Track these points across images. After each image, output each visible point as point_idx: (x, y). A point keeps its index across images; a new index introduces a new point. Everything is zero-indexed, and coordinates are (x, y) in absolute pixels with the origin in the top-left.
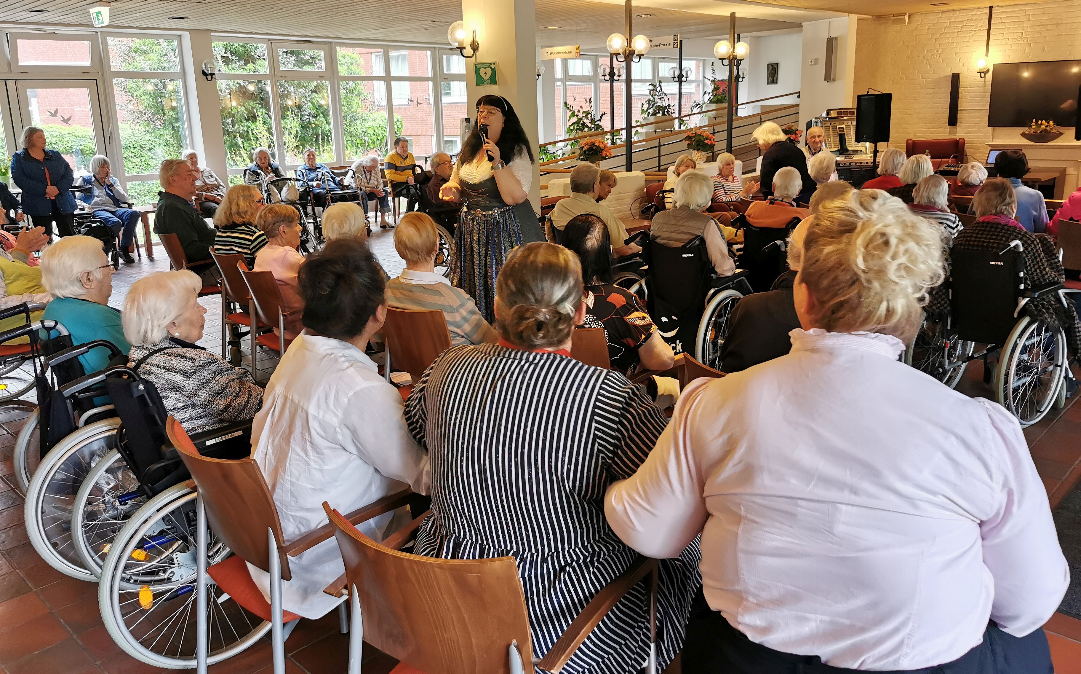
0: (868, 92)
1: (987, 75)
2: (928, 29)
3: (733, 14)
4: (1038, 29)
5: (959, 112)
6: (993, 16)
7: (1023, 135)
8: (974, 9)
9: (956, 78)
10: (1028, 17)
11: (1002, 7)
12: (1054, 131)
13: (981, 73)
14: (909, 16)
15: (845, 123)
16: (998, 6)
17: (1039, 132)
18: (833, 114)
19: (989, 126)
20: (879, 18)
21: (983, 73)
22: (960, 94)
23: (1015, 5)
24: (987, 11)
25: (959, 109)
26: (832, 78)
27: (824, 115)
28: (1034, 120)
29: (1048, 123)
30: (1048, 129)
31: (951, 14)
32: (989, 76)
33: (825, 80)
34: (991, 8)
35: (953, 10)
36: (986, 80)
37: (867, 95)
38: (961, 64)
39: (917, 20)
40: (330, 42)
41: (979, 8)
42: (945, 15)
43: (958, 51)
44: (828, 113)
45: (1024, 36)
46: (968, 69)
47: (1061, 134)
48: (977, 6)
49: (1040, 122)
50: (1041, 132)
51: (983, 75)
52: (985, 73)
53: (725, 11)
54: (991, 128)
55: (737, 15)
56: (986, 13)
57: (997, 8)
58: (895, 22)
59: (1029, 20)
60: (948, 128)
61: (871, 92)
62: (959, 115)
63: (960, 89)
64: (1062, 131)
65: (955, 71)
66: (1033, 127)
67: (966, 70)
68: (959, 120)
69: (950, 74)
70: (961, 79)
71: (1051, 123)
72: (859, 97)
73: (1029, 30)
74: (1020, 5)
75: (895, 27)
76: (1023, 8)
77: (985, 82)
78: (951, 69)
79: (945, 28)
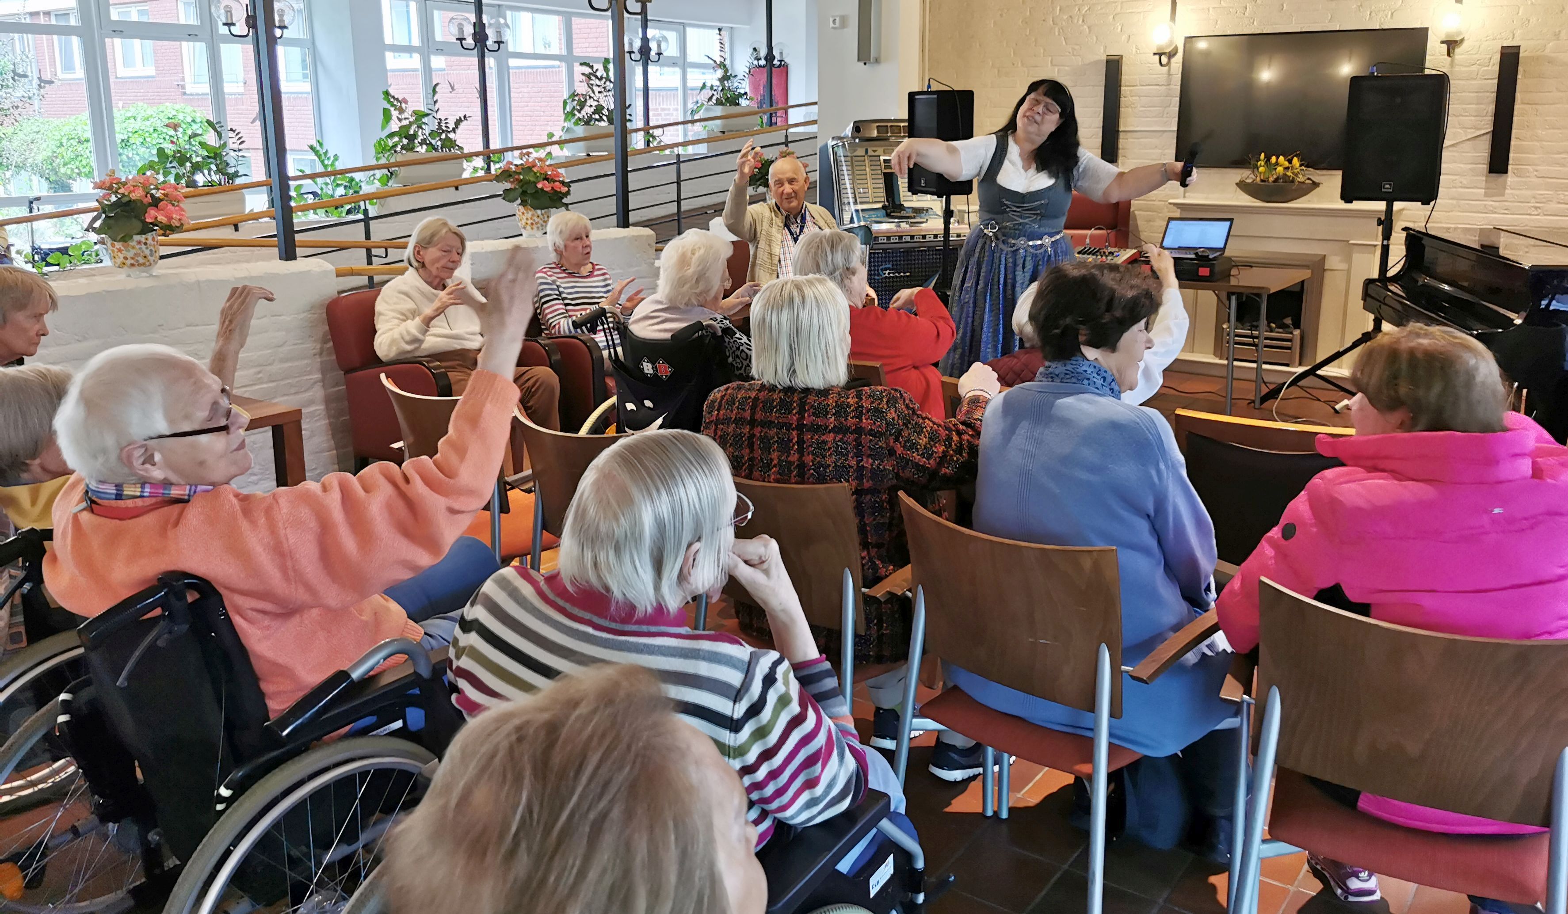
0: (929, 86)
1: (1173, 60)
5: (1121, 135)
7: (1243, 186)
9: (1113, 67)
12: (1301, 178)
13: (1160, 55)
18: (868, 131)
21: (1164, 55)
22: (1122, 99)
25: (1120, 129)
26: (869, 55)
27: (848, 131)
28: (1262, 156)
29: (1290, 161)
30: (1289, 174)
32: (1177, 62)
33: (859, 60)
36: (1172, 71)
37: (926, 92)
38: (1124, 37)
44: (859, 129)
46: (1137, 47)
49: (1273, 159)
50: (1276, 180)
51: (1164, 59)
52: (1171, 55)
62: (1122, 142)
63: (1123, 88)
64: (1316, 179)
65: (1114, 51)
66: (1261, 169)
67: (1134, 50)
68: (1121, 152)
69: (1104, 58)
70: (1125, 69)
71: (1296, 161)
72: (912, 97)
77: (1169, 74)
78: (1105, 48)
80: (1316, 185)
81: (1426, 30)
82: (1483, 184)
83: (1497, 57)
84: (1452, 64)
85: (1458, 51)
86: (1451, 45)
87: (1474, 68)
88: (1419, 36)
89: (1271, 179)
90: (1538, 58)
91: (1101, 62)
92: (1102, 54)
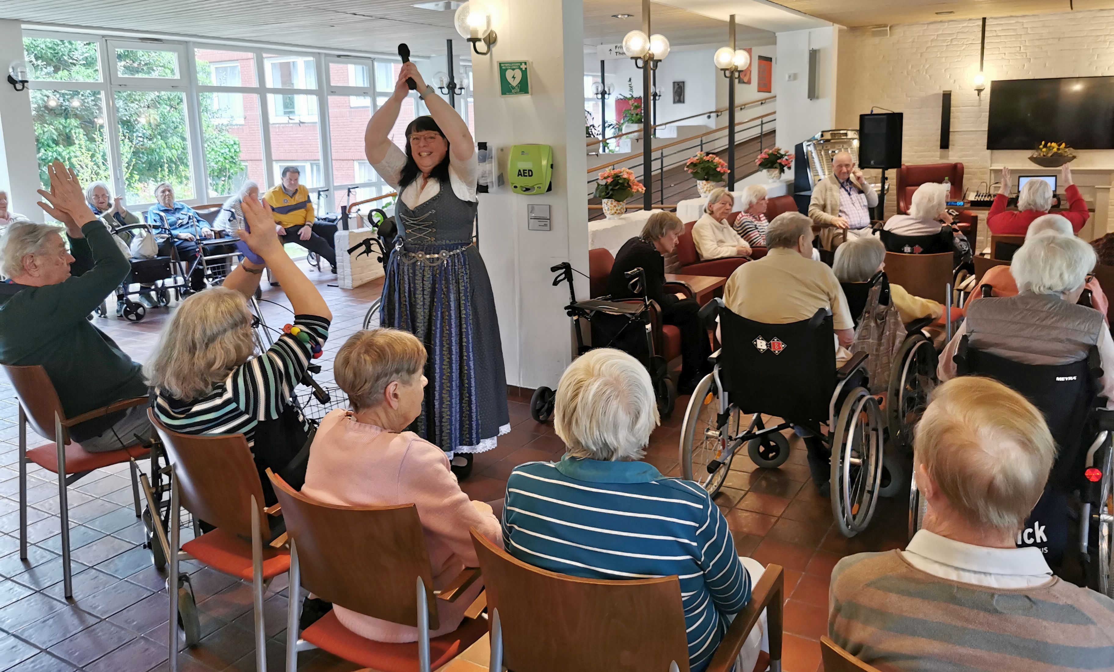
0: (872, 111)
1: (984, 93)
2: (913, 42)
3: (732, 18)
4: (1037, 43)
5: (951, 134)
6: (987, 28)
7: (1032, 159)
8: (964, 20)
9: (947, 97)
10: (1026, 30)
11: (996, 18)
12: (1066, 154)
13: (978, 90)
14: (890, 28)
16: (992, 18)
18: (828, 136)
19: (988, 149)
20: (854, 28)
21: (980, 90)
22: (952, 114)
23: (1011, 16)
24: (980, 23)
25: (951, 130)
26: (816, 94)
27: (817, 136)
28: (1043, 143)
29: (1059, 146)
30: (1060, 152)
31: (938, 26)
32: (987, 94)
33: (809, 97)
34: (984, 19)
35: (941, 22)
36: (982, 98)
37: (872, 114)
38: (952, 81)
39: (899, 32)
40: (186, 42)
41: (970, 20)
42: (932, 27)
43: (948, 67)
44: (822, 136)
45: (1022, 51)
46: (960, 86)
48: (969, 17)
49: (1049, 144)
51: (978, 93)
52: (982, 91)
53: (725, 15)
54: (989, 151)
55: (736, 19)
56: (978, 25)
57: (991, 20)
58: (875, 34)
59: (1027, 34)
60: (938, 152)
61: (877, 111)
62: (951, 137)
63: (952, 108)
64: (1074, 154)
65: (947, 89)
66: (1044, 150)
67: (958, 88)
68: (951, 143)
69: (942, 92)
70: (953, 97)
71: (1063, 145)
72: (862, 117)
73: (1027, 44)
74: (1017, 17)
75: (877, 40)
76: (1020, 20)
77: (980, 100)
78: (940, 87)
79: (932, 41)
80: (1074, 157)
89: (1050, 155)
91: (938, 94)
92: (939, 90)
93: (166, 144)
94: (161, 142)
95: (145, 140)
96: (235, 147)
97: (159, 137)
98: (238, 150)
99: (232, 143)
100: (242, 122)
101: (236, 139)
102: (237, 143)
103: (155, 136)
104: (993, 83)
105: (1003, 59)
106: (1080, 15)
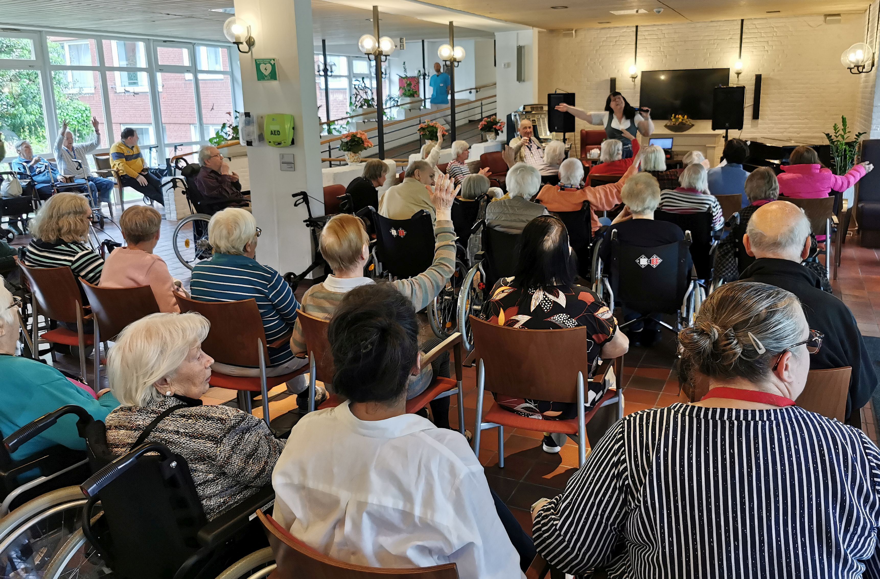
0: (556, 91)
1: (636, 80)
2: (591, 42)
3: (451, 23)
4: (671, 44)
6: (639, 33)
7: (666, 126)
8: (624, 27)
9: (613, 82)
10: (664, 35)
11: (644, 26)
12: (688, 123)
13: (633, 78)
14: (575, 31)
15: (536, 116)
16: (642, 26)
17: (677, 124)
18: (528, 109)
20: (552, 31)
21: (634, 78)
23: (654, 25)
24: (634, 29)
26: (522, 78)
27: (521, 109)
28: (673, 115)
29: (684, 117)
30: (684, 121)
31: (607, 30)
32: (638, 80)
33: (518, 81)
34: (637, 27)
35: (609, 28)
37: (555, 94)
38: (616, 71)
39: (582, 34)
40: (40, 32)
41: (628, 27)
42: (602, 31)
43: (614, 60)
44: (524, 108)
45: (662, 50)
46: (621, 75)
47: (693, 125)
48: (627, 25)
49: (677, 116)
50: (678, 124)
53: (445, 21)
55: (455, 24)
56: (633, 31)
58: (565, 35)
59: (665, 37)
61: (558, 92)
64: (694, 123)
65: (613, 76)
66: (673, 120)
69: (610, 79)
70: (617, 83)
71: (686, 117)
72: (549, 95)
73: (665, 45)
74: (658, 25)
75: (566, 40)
76: (660, 28)
77: (635, 85)
78: (609, 75)
79: (604, 41)
81: (729, 69)
82: (750, 123)
83: (754, 78)
84: (738, 80)
85: (740, 76)
86: (738, 74)
87: (746, 82)
88: (727, 71)
90: (767, 78)
91: (608, 80)
92: (608, 77)
93: (26, 110)
94: (22, 109)
95: (9, 108)
96: (87, 112)
97: (21, 105)
98: (89, 115)
99: (84, 109)
100: (93, 91)
101: (88, 106)
102: (88, 109)
103: (17, 104)
104: (642, 72)
105: (649, 55)
106: (698, 25)
